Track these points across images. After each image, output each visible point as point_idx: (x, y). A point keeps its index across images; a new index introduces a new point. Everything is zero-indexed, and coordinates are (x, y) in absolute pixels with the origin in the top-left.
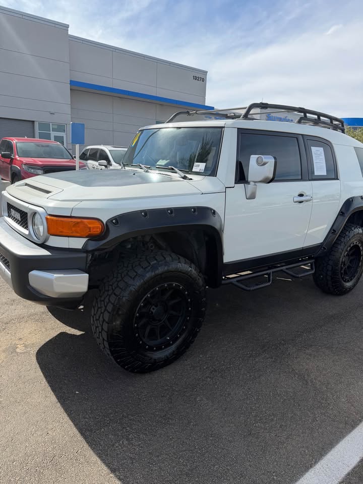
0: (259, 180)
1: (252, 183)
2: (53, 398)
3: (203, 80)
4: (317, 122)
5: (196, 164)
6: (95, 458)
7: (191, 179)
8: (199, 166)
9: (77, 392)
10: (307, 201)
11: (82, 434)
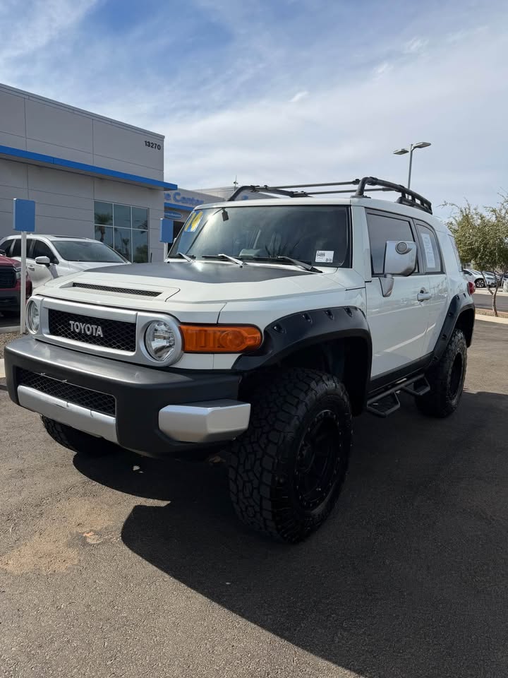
0: (400, 272)
1: (389, 276)
2: (201, 598)
3: (160, 147)
4: (412, 204)
5: (319, 252)
6: (323, 663)
7: (321, 272)
8: (324, 255)
9: (228, 583)
10: (427, 299)
11: (282, 636)
